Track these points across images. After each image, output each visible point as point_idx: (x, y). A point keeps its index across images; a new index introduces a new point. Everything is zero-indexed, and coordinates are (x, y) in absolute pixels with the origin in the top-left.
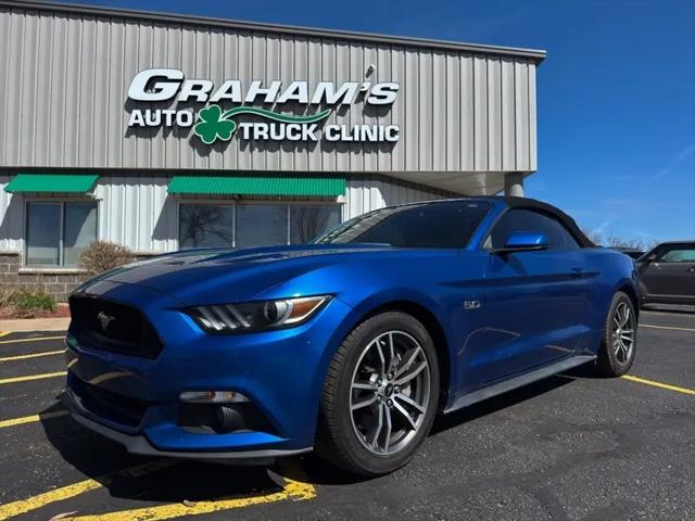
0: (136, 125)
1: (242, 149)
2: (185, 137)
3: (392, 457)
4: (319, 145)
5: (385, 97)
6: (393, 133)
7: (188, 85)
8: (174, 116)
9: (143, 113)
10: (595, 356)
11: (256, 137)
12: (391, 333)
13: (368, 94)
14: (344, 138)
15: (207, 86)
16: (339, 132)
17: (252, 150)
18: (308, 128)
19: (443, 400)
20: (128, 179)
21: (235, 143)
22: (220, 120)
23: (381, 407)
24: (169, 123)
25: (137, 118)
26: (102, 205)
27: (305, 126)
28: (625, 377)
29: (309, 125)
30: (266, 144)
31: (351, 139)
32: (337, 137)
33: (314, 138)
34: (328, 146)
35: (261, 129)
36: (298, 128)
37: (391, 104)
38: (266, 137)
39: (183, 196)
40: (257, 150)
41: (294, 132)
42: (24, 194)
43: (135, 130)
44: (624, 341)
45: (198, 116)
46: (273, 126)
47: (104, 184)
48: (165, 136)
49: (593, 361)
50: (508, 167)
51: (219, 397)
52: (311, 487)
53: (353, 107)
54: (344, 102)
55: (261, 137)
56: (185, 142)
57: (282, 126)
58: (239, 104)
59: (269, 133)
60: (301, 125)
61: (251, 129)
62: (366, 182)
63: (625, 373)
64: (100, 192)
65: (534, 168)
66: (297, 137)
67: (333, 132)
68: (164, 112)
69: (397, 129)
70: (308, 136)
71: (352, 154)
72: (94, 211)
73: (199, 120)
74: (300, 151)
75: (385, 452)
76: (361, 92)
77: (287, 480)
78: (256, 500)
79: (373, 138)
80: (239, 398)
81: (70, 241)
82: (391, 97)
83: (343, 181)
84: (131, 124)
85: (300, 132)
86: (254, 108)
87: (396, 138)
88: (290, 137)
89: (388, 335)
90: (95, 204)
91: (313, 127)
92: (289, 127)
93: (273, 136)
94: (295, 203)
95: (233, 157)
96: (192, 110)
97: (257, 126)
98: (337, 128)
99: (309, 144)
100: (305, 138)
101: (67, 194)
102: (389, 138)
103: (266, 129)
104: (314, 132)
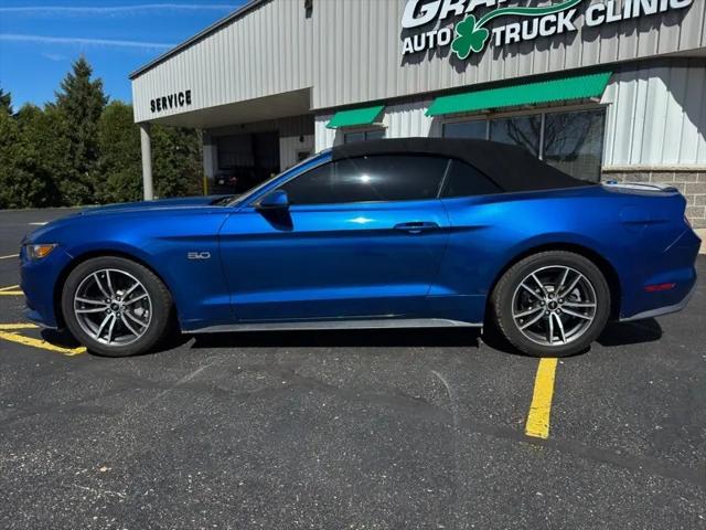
0: (407, 53)
1: (496, 58)
2: (446, 56)
4: (579, 35)
8: (435, 36)
9: (413, 40)
11: (507, 41)
14: (610, 18)
16: (604, 12)
17: (505, 56)
18: (565, 16)
21: (489, 52)
22: (474, 30)
24: (431, 45)
25: (408, 46)
26: (387, 132)
27: (561, 15)
29: (566, 13)
30: (520, 47)
31: (619, 17)
32: (601, 19)
33: (570, 27)
34: (590, 34)
35: (513, 30)
36: (553, 19)
38: (517, 39)
39: (445, 116)
40: (510, 55)
41: (549, 25)
42: (343, 128)
43: (410, 58)
45: (456, 31)
46: (525, 23)
47: (388, 113)
48: (430, 59)
55: (512, 39)
56: (446, 60)
57: (536, 21)
58: (493, 7)
59: (520, 34)
60: (557, 14)
61: (503, 33)
62: (642, 72)
64: (386, 120)
66: (552, 30)
67: (596, 14)
68: (428, 34)
70: (564, 27)
71: (622, 37)
73: (457, 36)
74: (556, 47)
79: (650, 10)
84: (404, 53)
85: (555, 24)
88: (544, 33)
90: (383, 131)
91: (572, 13)
92: (543, 20)
93: (526, 36)
94: (550, 110)
95: (491, 68)
96: (450, 25)
97: (509, 27)
98: (601, 8)
99: (566, 37)
100: (560, 30)
102: (675, 5)
103: (518, 30)
104: (572, 20)
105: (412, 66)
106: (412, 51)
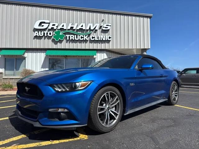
0: (36, 36)
1: (67, 42)
2: (50, 39)
3: (110, 127)
4: (88, 42)
5: (107, 28)
6: (110, 38)
7: (51, 24)
8: (47, 33)
9: (38, 32)
10: (167, 99)
11: (71, 39)
12: (109, 92)
13: (102, 27)
14: (96, 39)
15: (57, 25)
16: (94, 38)
17: (69, 43)
18: (86, 36)
19: (124, 111)
20: (34, 51)
21: (65, 41)
22: (60, 34)
23: (106, 113)
24: (46, 35)
25: (36, 34)
26: (26, 59)
27: (85, 36)
28: (175, 105)
30: (74, 41)
31: (98, 39)
32: (94, 39)
33: (87, 39)
34: (91, 41)
35: (72, 37)
37: (109, 30)
38: (73, 39)
39: (50, 56)
40: (71, 43)
42: (4, 56)
43: (36, 37)
44: (175, 95)
45: (54, 33)
46: (75, 36)
47: (27, 53)
48: (45, 39)
49: (166, 101)
50: (142, 47)
51: (60, 110)
52: (87, 136)
53: (98, 30)
54: (96, 29)
55: (72, 39)
56: (50, 40)
57: (78, 36)
58: (66, 30)
59: (74, 38)
61: (69, 37)
62: (102, 52)
63: (175, 104)
64: (26, 55)
65: (149, 47)
66: (83, 39)
67: (93, 38)
68: (44, 32)
69: (111, 37)
70: (86, 39)
71: (98, 44)
72: (24, 60)
73: (54, 34)
74: (83, 43)
75: (108, 126)
76: (101, 26)
77: (80, 134)
78: (71, 140)
79: (104, 39)
80: (66, 110)
81: (17, 69)
82: (109, 28)
83: (95, 51)
84: (35, 36)
85: (83, 38)
86: (70, 31)
87: (110, 39)
88: (80, 39)
89: (108, 93)
90: (24, 58)
91: (87, 36)
92: (80, 36)
93: (76, 39)
94: (82, 58)
95: (64, 45)
96: (52, 31)
97: (71, 36)
98: (94, 37)
99: (86, 41)
100: (85, 39)
101: (17, 56)
102: (108, 39)
103: (73, 37)
104: (87, 38)
105: (38, 40)
106: (38, 35)
